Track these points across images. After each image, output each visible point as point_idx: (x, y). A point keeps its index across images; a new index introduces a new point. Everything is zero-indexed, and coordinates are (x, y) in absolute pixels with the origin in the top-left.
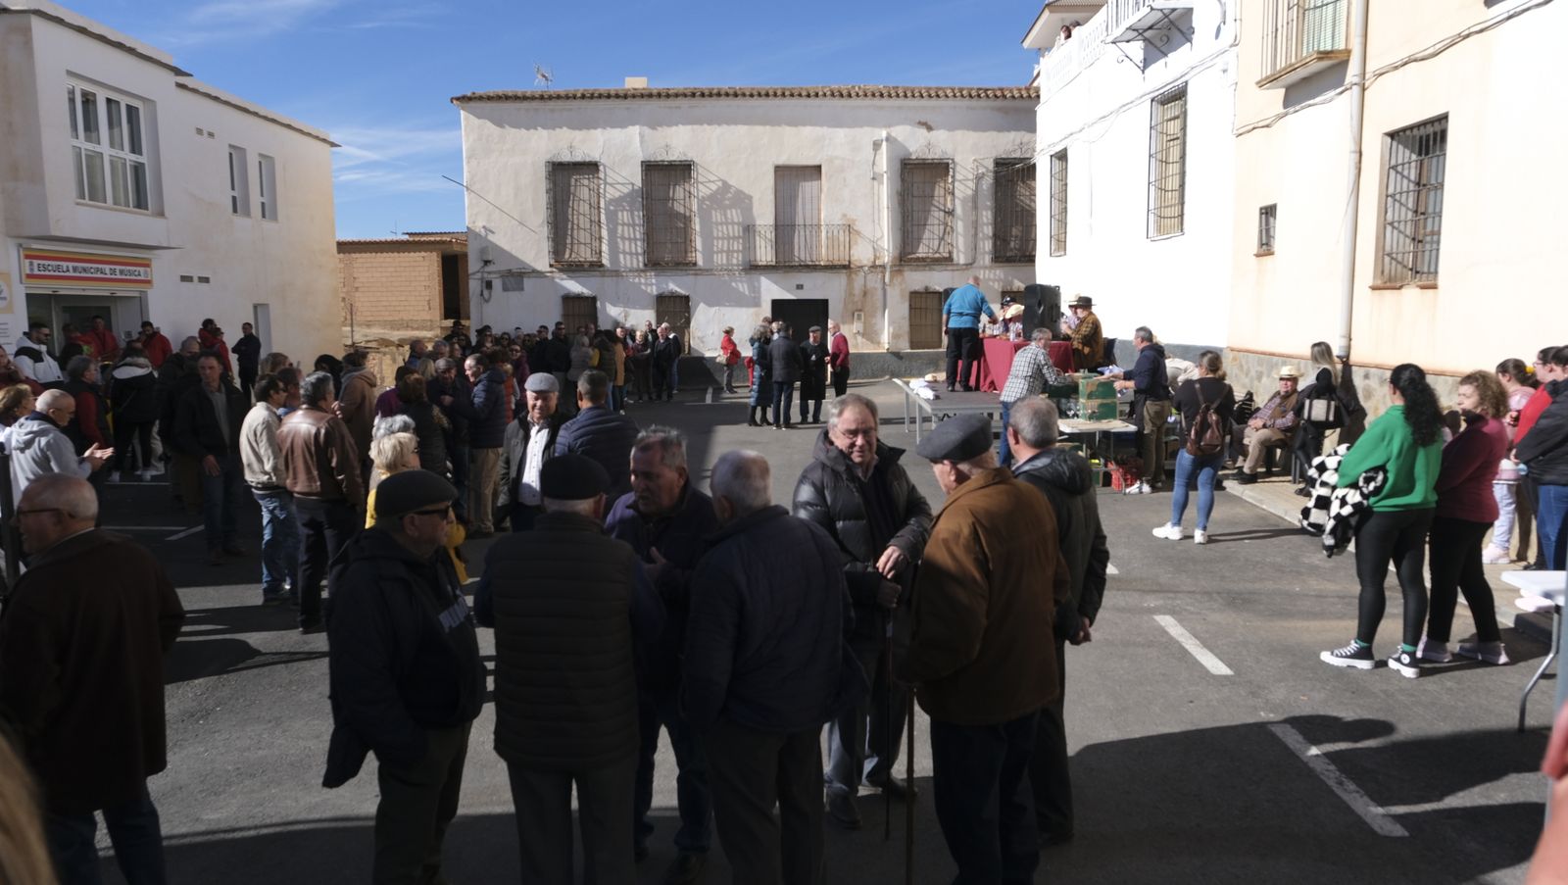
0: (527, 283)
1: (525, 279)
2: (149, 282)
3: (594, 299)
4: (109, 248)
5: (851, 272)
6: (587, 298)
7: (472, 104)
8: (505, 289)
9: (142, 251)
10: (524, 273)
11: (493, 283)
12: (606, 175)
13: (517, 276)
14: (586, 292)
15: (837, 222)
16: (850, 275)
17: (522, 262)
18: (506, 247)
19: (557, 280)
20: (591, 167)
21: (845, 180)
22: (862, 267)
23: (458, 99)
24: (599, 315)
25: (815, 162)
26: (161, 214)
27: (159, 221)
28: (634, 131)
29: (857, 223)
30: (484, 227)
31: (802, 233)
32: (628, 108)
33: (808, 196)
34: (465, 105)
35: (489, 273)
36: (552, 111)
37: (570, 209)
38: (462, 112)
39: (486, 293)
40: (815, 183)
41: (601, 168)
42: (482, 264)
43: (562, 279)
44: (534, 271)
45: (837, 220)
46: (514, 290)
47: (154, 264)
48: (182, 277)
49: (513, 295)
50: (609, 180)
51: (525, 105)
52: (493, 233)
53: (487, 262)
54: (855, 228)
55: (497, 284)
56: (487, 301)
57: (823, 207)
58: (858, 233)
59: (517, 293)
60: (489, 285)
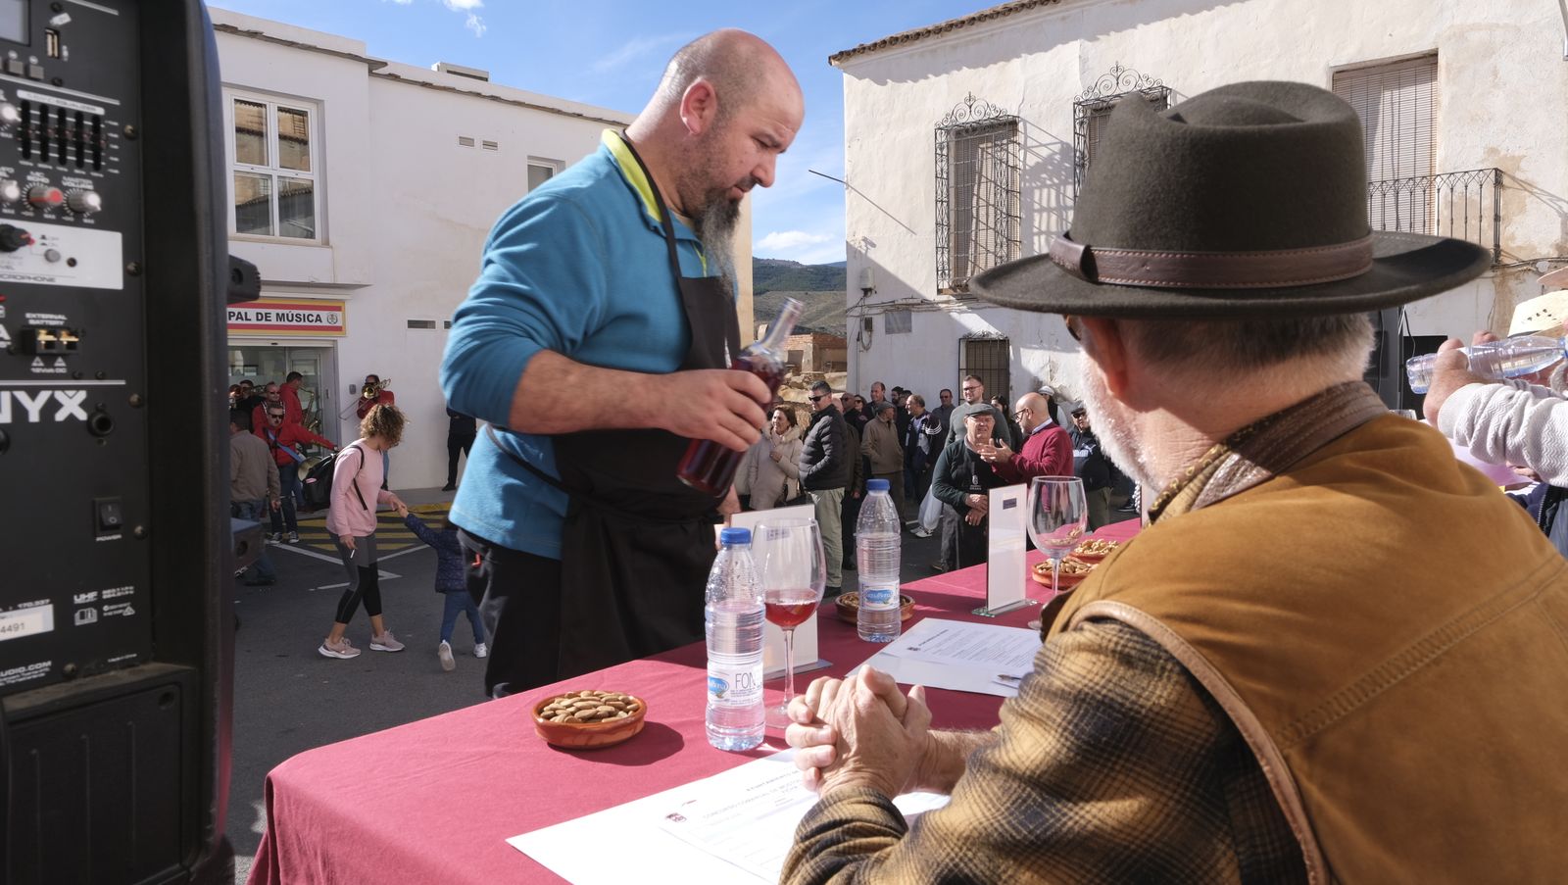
0: (917, 319)
1: (914, 316)
2: (339, 329)
3: (1004, 343)
4: (287, 289)
5: (1504, 275)
6: (994, 341)
7: (854, 61)
8: (889, 331)
9: (332, 290)
10: (913, 305)
11: (874, 324)
12: (1026, 137)
13: (904, 310)
14: (994, 332)
15: (1472, 165)
16: (1503, 283)
17: (911, 290)
18: (890, 268)
19: (954, 315)
20: (1006, 127)
21: (1495, 73)
22: (1535, 261)
23: (835, 57)
24: (1012, 370)
25: (1425, 47)
26: (326, 243)
27: (327, 251)
28: (1070, 52)
29: (1523, 164)
30: (865, 240)
31: (1390, 199)
32: (1063, 19)
33: (1407, 120)
34: (845, 64)
35: (870, 307)
36: (954, 47)
37: (975, 198)
38: (845, 75)
39: (865, 335)
40: (1423, 89)
41: (1021, 126)
42: (862, 294)
43: (961, 312)
44: (924, 302)
45: (1474, 158)
46: (900, 331)
47: (348, 307)
48: (409, 322)
49: (899, 338)
50: (1030, 143)
51: (918, 45)
52: (874, 245)
53: (867, 291)
54: (1519, 175)
55: (879, 323)
56: (867, 348)
57: (1439, 139)
58: (1526, 186)
59: (902, 336)
60: (868, 324)
